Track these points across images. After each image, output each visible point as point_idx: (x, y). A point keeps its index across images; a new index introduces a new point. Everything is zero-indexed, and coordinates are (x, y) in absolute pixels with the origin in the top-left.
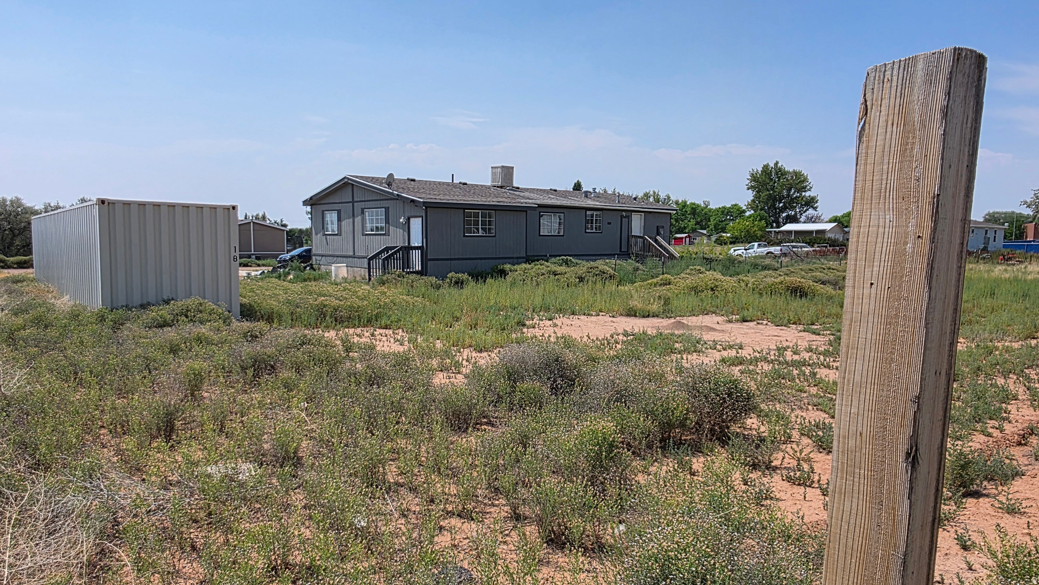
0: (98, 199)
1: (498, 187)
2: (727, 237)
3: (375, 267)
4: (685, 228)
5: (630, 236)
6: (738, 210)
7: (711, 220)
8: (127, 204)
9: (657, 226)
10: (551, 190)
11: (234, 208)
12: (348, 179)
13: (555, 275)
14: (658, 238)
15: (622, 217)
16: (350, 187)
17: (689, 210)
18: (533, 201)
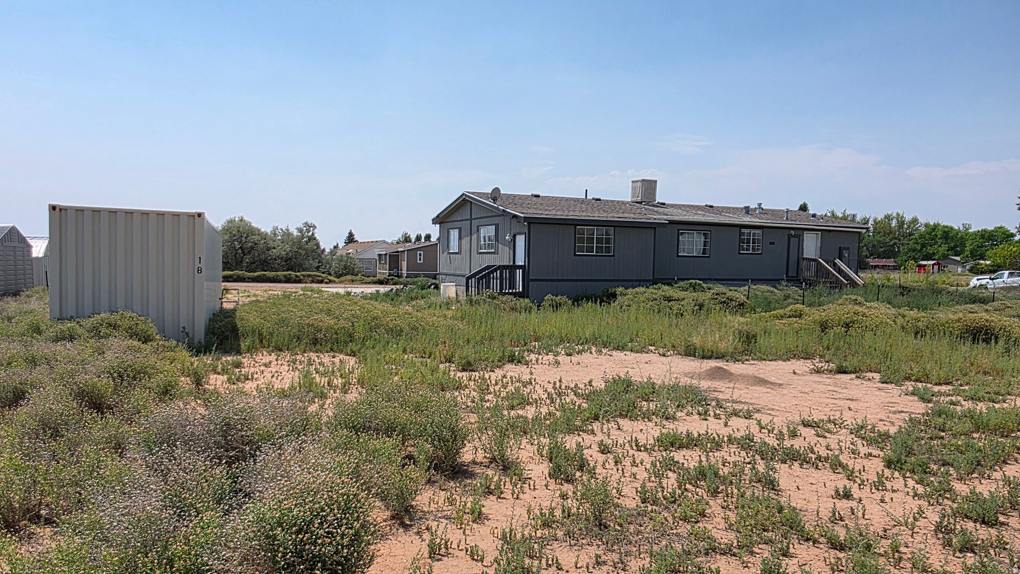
0: (49, 205)
1: (637, 202)
2: (986, 265)
3: (473, 286)
4: (934, 254)
5: (800, 259)
6: (1003, 233)
7: (968, 245)
8: (80, 210)
9: (840, 248)
10: (706, 206)
11: (199, 215)
12: (466, 195)
13: (670, 301)
14: (838, 261)
15: (790, 236)
16: (469, 204)
17: (939, 234)
18: (665, 217)
